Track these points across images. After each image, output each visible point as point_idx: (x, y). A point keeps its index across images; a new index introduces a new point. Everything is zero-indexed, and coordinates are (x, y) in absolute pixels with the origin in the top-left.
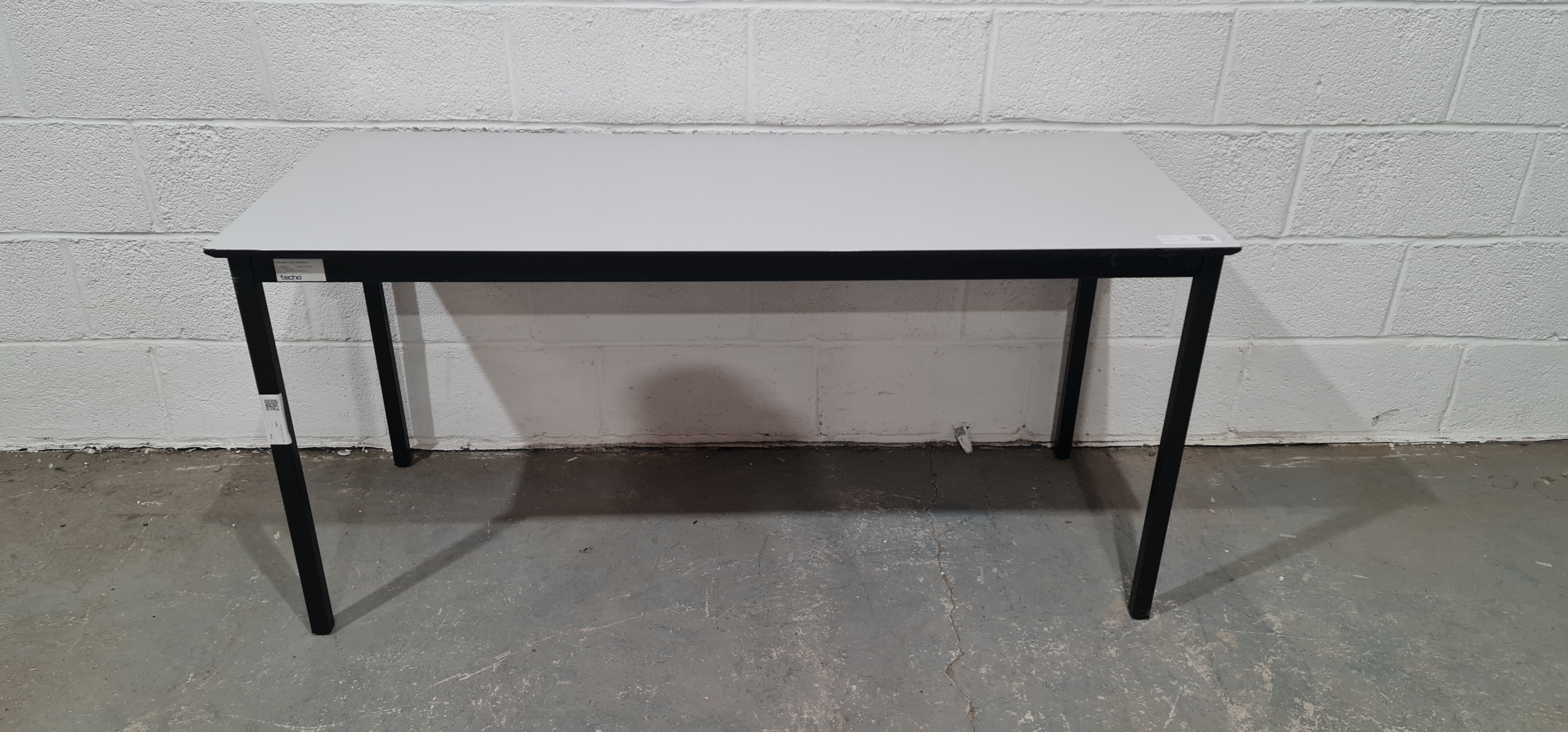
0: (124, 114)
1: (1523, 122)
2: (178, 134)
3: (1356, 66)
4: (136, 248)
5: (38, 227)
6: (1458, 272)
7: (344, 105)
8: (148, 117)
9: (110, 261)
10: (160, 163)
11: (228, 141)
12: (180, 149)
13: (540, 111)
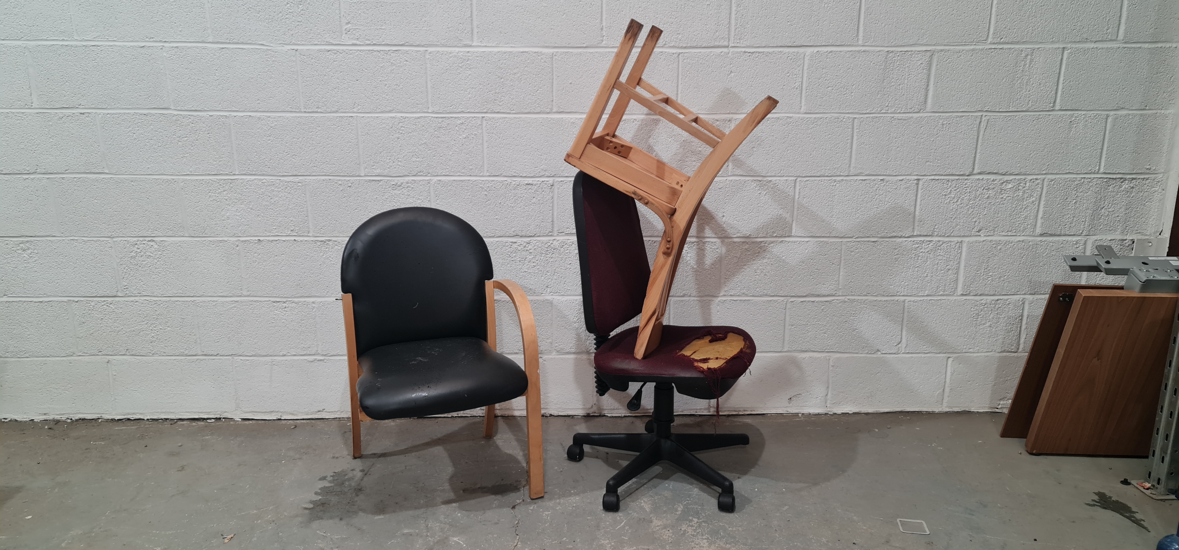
0: (110, 234)
1: (832, 236)
2: (137, 244)
3: (740, 208)
4: (107, 304)
5: (57, 294)
6: (816, 315)
7: (223, 228)
8: (122, 235)
9: (93, 312)
10: (125, 259)
11: (162, 247)
12: (137, 252)
13: (324, 231)
